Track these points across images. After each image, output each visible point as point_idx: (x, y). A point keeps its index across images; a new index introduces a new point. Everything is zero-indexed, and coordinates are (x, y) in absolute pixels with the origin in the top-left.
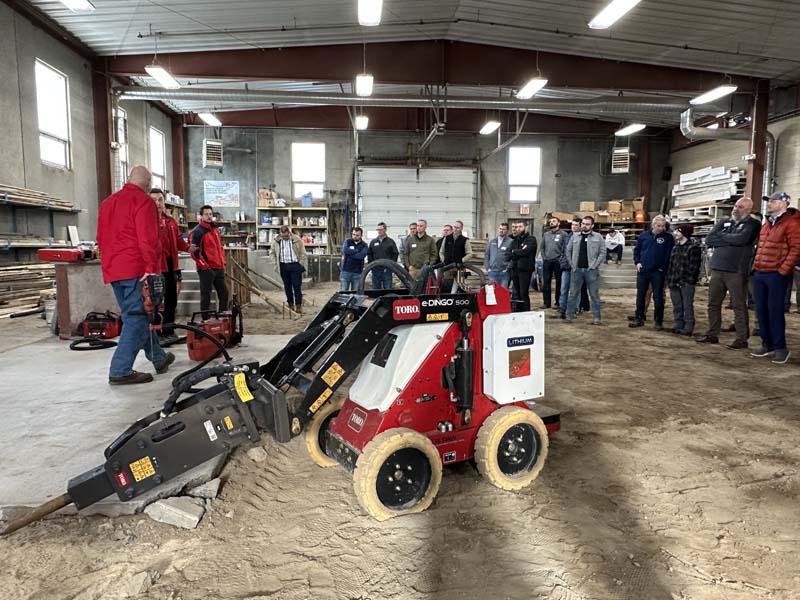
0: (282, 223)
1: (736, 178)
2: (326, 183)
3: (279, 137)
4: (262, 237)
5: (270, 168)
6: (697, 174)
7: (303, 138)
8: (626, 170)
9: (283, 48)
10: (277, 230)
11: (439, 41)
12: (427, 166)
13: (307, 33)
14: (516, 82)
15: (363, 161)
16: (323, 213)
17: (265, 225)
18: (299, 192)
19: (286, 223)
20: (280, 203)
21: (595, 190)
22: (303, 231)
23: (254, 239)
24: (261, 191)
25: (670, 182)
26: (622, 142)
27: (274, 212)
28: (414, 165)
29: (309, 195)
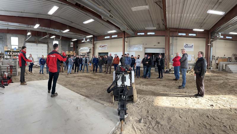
0: (10, 54)
2: (18, 46)
5: (6, 42)
12: (39, 43)
17: (6, 54)
18: (13, 47)
20: (9, 49)
24: (5, 47)
26: (72, 42)
28: (36, 43)
29: (15, 48)
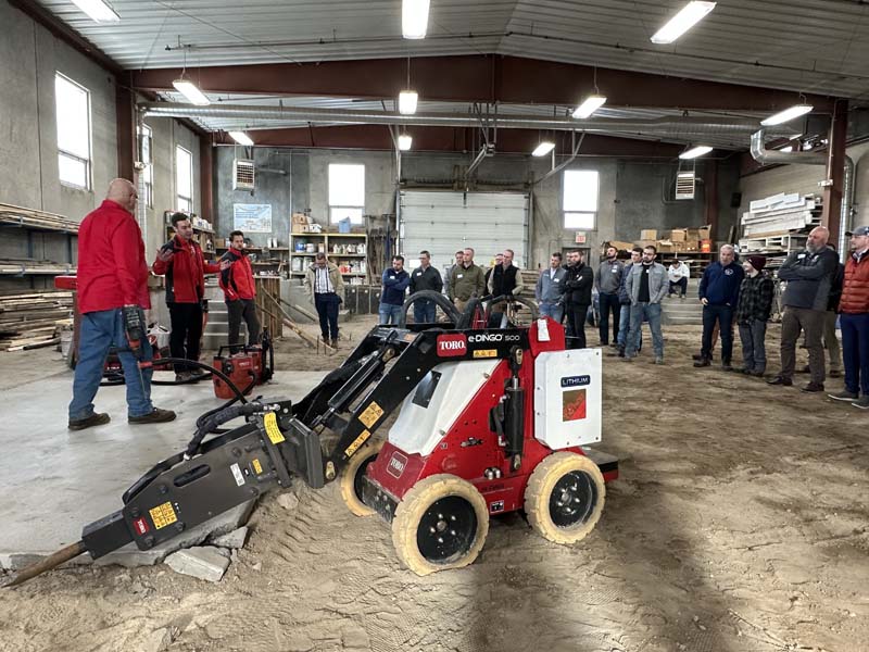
0: (317, 250)
1: (812, 205)
2: (365, 208)
3: (315, 158)
4: (295, 265)
5: (306, 191)
6: (769, 201)
7: (342, 160)
8: (691, 196)
9: (321, 63)
10: (313, 258)
11: (490, 55)
12: (475, 190)
13: (347, 47)
14: (572, 100)
15: (407, 184)
16: (362, 240)
17: (299, 252)
18: (337, 217)
19: (321, 250)
20: (316, 229)
21: (658, 218)
22: (340, 259)
23: (287, 268)
24: (295, 215)
25: (739, 210)
26: (687, 166)
27: (308, 238)
28: (461, 189)
29: (347, 221)
